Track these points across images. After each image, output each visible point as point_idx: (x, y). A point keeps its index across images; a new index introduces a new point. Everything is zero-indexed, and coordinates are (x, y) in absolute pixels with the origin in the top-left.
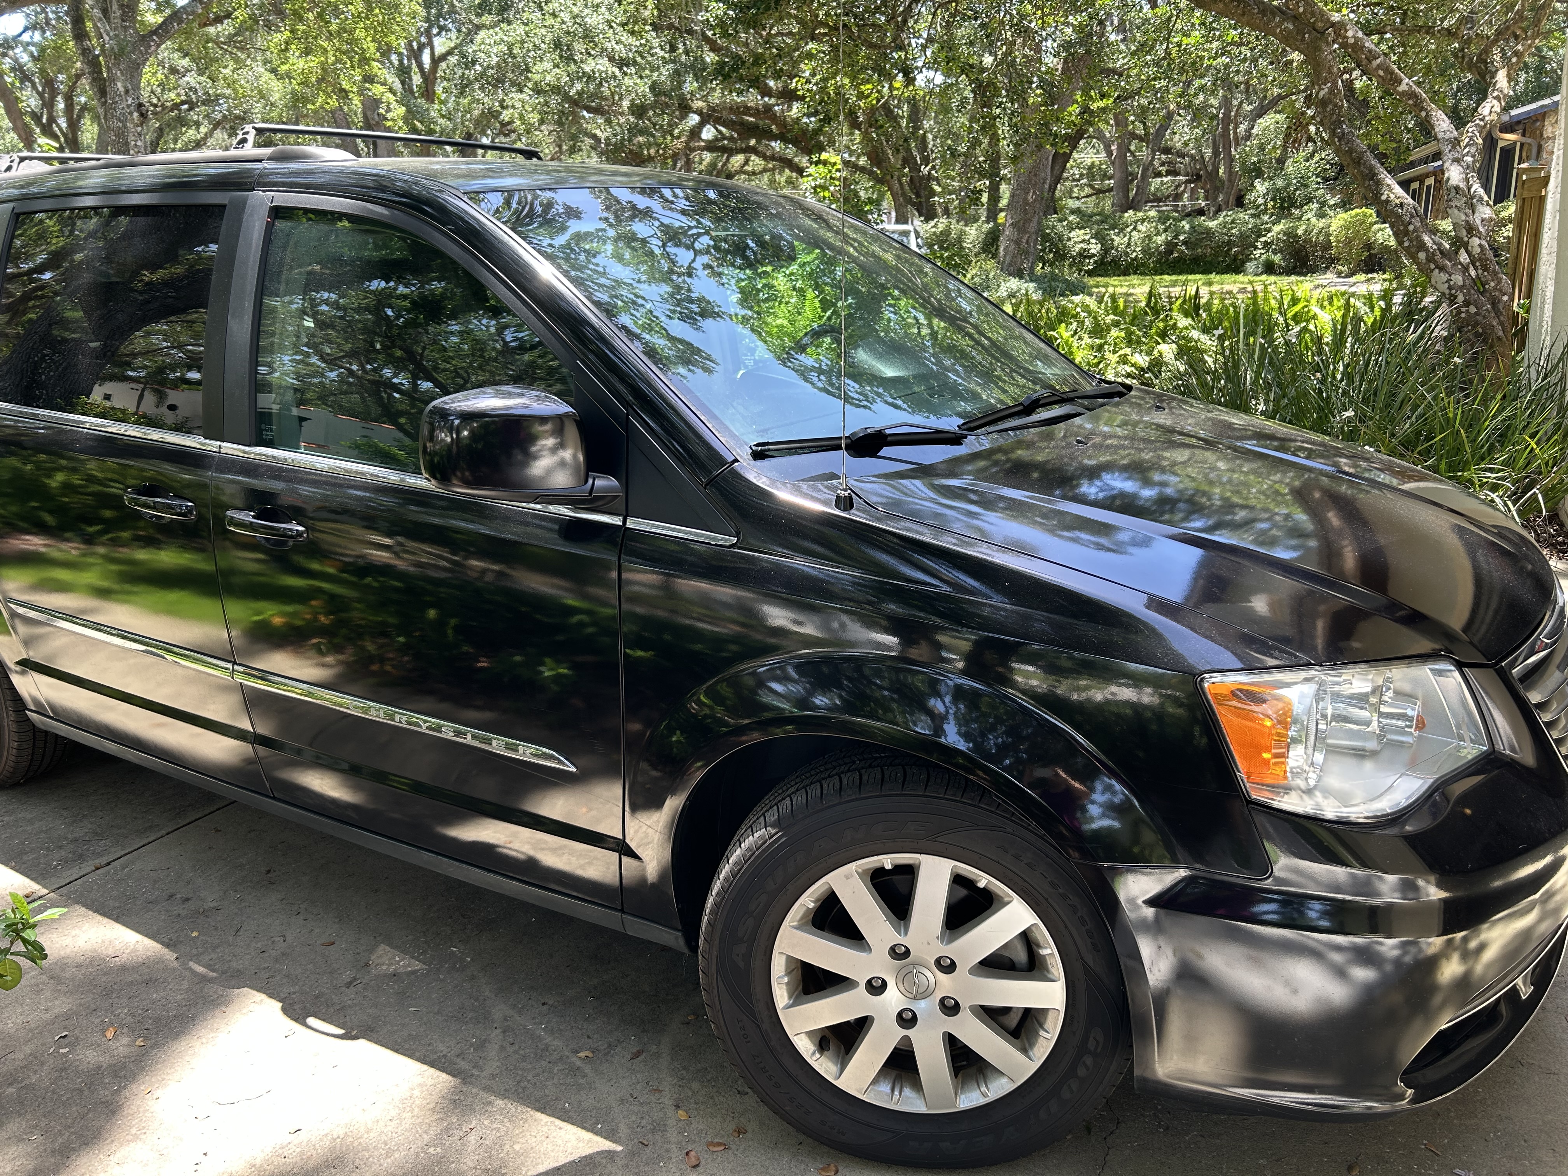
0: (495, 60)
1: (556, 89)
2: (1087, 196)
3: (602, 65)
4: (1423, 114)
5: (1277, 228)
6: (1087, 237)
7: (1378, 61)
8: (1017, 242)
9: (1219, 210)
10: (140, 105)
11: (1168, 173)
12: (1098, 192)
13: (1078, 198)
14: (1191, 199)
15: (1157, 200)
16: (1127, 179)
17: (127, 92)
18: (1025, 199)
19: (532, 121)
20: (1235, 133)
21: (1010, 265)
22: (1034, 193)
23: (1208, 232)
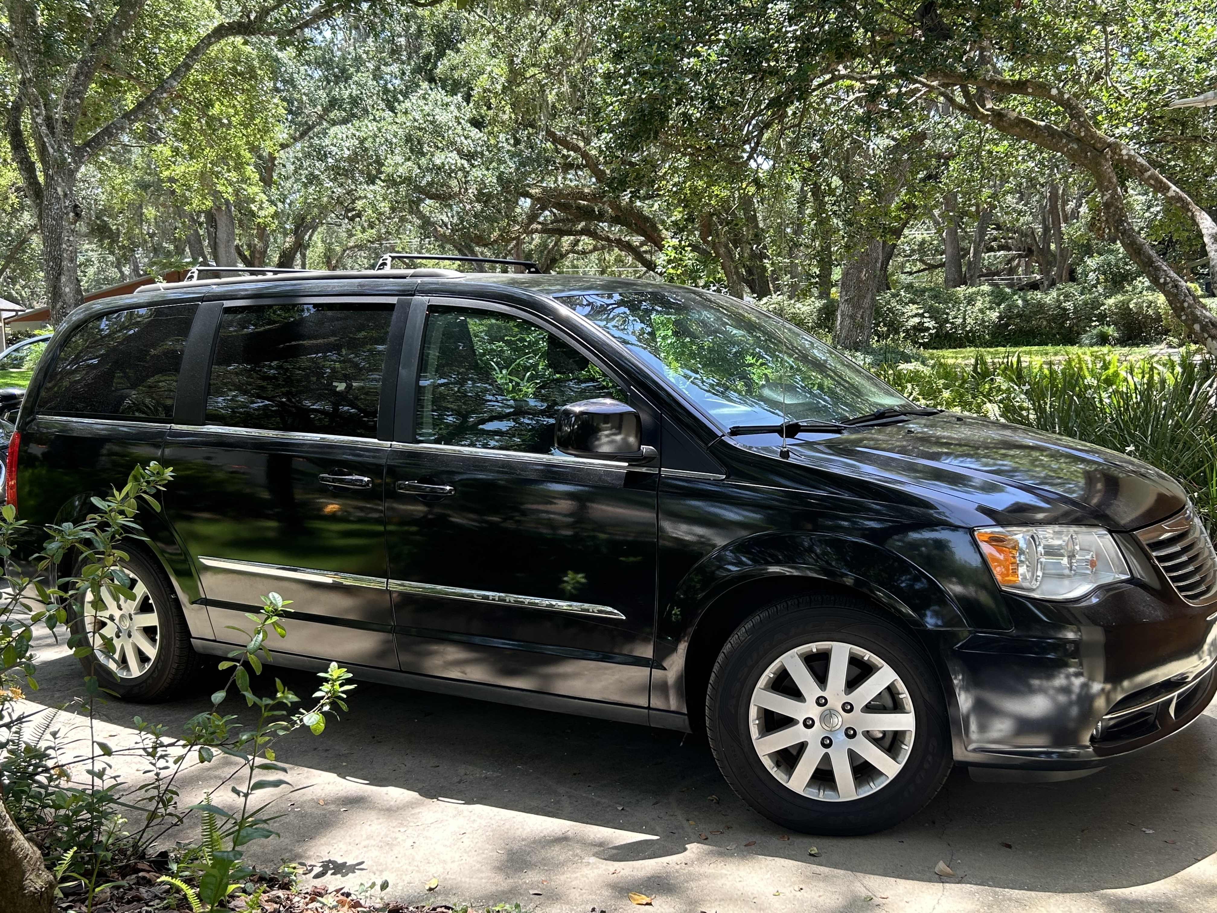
0: (347, 153)
1: (408, 180)
2: (919, 271)
3: (452, 158)
4: (1190, 214)
5: (1111, 301)
6: (921, 311)
7: (1149, 173)
8: (852, 317)
9: (1053, 284)
10: (76, 206)
11: (1001, 248)
12: (931, 268)
13: (910, 273)
14: (1026, 272)
15: (991, 274)
16: (960, 253)
17: (65, 195)
18: (859, 277)
19: (382, 210)
20: (1064, 210)
21: (846, 338)
22: (867, 271)
23: (1041, 306)
